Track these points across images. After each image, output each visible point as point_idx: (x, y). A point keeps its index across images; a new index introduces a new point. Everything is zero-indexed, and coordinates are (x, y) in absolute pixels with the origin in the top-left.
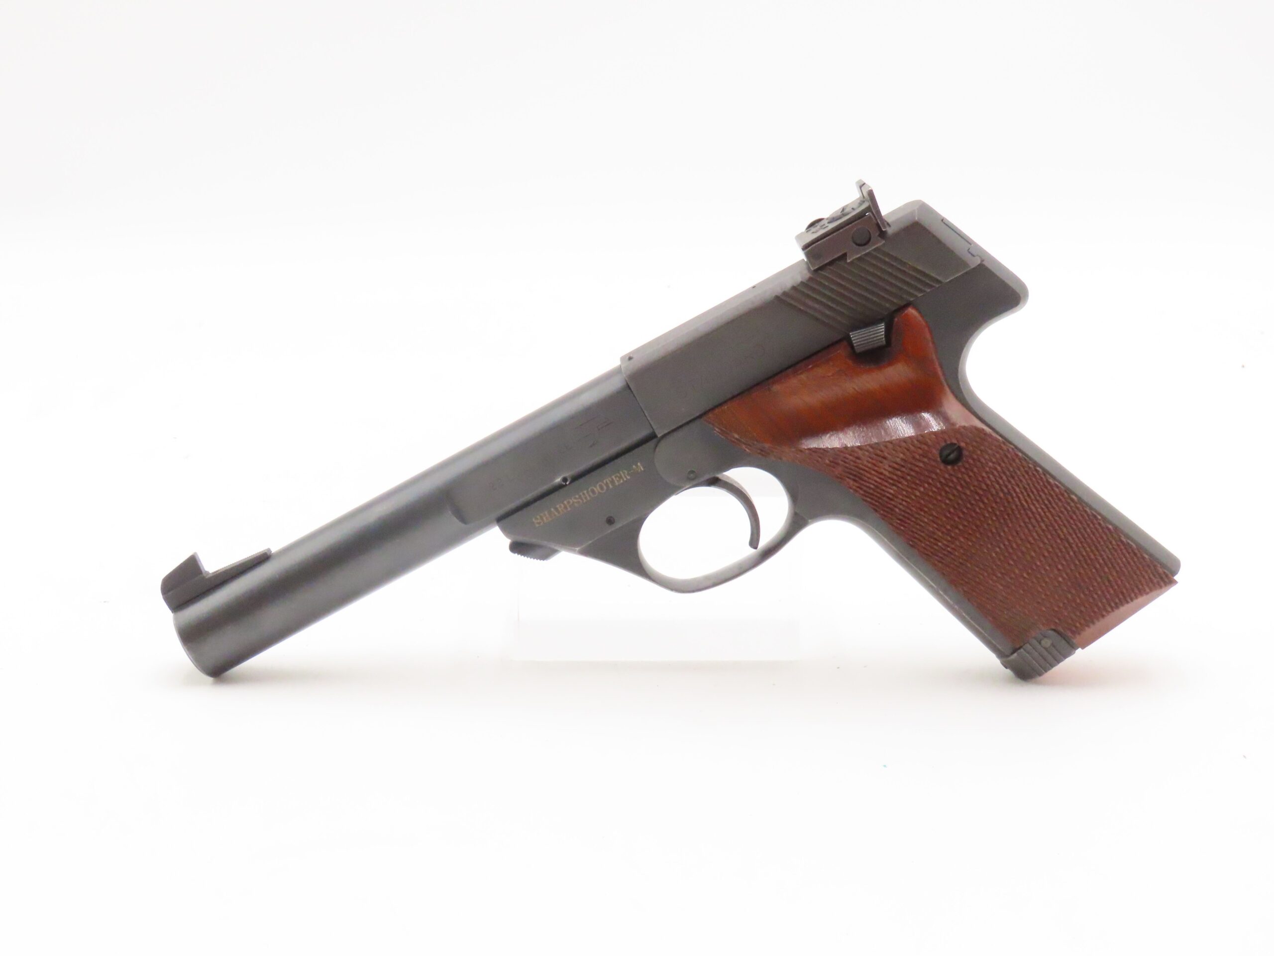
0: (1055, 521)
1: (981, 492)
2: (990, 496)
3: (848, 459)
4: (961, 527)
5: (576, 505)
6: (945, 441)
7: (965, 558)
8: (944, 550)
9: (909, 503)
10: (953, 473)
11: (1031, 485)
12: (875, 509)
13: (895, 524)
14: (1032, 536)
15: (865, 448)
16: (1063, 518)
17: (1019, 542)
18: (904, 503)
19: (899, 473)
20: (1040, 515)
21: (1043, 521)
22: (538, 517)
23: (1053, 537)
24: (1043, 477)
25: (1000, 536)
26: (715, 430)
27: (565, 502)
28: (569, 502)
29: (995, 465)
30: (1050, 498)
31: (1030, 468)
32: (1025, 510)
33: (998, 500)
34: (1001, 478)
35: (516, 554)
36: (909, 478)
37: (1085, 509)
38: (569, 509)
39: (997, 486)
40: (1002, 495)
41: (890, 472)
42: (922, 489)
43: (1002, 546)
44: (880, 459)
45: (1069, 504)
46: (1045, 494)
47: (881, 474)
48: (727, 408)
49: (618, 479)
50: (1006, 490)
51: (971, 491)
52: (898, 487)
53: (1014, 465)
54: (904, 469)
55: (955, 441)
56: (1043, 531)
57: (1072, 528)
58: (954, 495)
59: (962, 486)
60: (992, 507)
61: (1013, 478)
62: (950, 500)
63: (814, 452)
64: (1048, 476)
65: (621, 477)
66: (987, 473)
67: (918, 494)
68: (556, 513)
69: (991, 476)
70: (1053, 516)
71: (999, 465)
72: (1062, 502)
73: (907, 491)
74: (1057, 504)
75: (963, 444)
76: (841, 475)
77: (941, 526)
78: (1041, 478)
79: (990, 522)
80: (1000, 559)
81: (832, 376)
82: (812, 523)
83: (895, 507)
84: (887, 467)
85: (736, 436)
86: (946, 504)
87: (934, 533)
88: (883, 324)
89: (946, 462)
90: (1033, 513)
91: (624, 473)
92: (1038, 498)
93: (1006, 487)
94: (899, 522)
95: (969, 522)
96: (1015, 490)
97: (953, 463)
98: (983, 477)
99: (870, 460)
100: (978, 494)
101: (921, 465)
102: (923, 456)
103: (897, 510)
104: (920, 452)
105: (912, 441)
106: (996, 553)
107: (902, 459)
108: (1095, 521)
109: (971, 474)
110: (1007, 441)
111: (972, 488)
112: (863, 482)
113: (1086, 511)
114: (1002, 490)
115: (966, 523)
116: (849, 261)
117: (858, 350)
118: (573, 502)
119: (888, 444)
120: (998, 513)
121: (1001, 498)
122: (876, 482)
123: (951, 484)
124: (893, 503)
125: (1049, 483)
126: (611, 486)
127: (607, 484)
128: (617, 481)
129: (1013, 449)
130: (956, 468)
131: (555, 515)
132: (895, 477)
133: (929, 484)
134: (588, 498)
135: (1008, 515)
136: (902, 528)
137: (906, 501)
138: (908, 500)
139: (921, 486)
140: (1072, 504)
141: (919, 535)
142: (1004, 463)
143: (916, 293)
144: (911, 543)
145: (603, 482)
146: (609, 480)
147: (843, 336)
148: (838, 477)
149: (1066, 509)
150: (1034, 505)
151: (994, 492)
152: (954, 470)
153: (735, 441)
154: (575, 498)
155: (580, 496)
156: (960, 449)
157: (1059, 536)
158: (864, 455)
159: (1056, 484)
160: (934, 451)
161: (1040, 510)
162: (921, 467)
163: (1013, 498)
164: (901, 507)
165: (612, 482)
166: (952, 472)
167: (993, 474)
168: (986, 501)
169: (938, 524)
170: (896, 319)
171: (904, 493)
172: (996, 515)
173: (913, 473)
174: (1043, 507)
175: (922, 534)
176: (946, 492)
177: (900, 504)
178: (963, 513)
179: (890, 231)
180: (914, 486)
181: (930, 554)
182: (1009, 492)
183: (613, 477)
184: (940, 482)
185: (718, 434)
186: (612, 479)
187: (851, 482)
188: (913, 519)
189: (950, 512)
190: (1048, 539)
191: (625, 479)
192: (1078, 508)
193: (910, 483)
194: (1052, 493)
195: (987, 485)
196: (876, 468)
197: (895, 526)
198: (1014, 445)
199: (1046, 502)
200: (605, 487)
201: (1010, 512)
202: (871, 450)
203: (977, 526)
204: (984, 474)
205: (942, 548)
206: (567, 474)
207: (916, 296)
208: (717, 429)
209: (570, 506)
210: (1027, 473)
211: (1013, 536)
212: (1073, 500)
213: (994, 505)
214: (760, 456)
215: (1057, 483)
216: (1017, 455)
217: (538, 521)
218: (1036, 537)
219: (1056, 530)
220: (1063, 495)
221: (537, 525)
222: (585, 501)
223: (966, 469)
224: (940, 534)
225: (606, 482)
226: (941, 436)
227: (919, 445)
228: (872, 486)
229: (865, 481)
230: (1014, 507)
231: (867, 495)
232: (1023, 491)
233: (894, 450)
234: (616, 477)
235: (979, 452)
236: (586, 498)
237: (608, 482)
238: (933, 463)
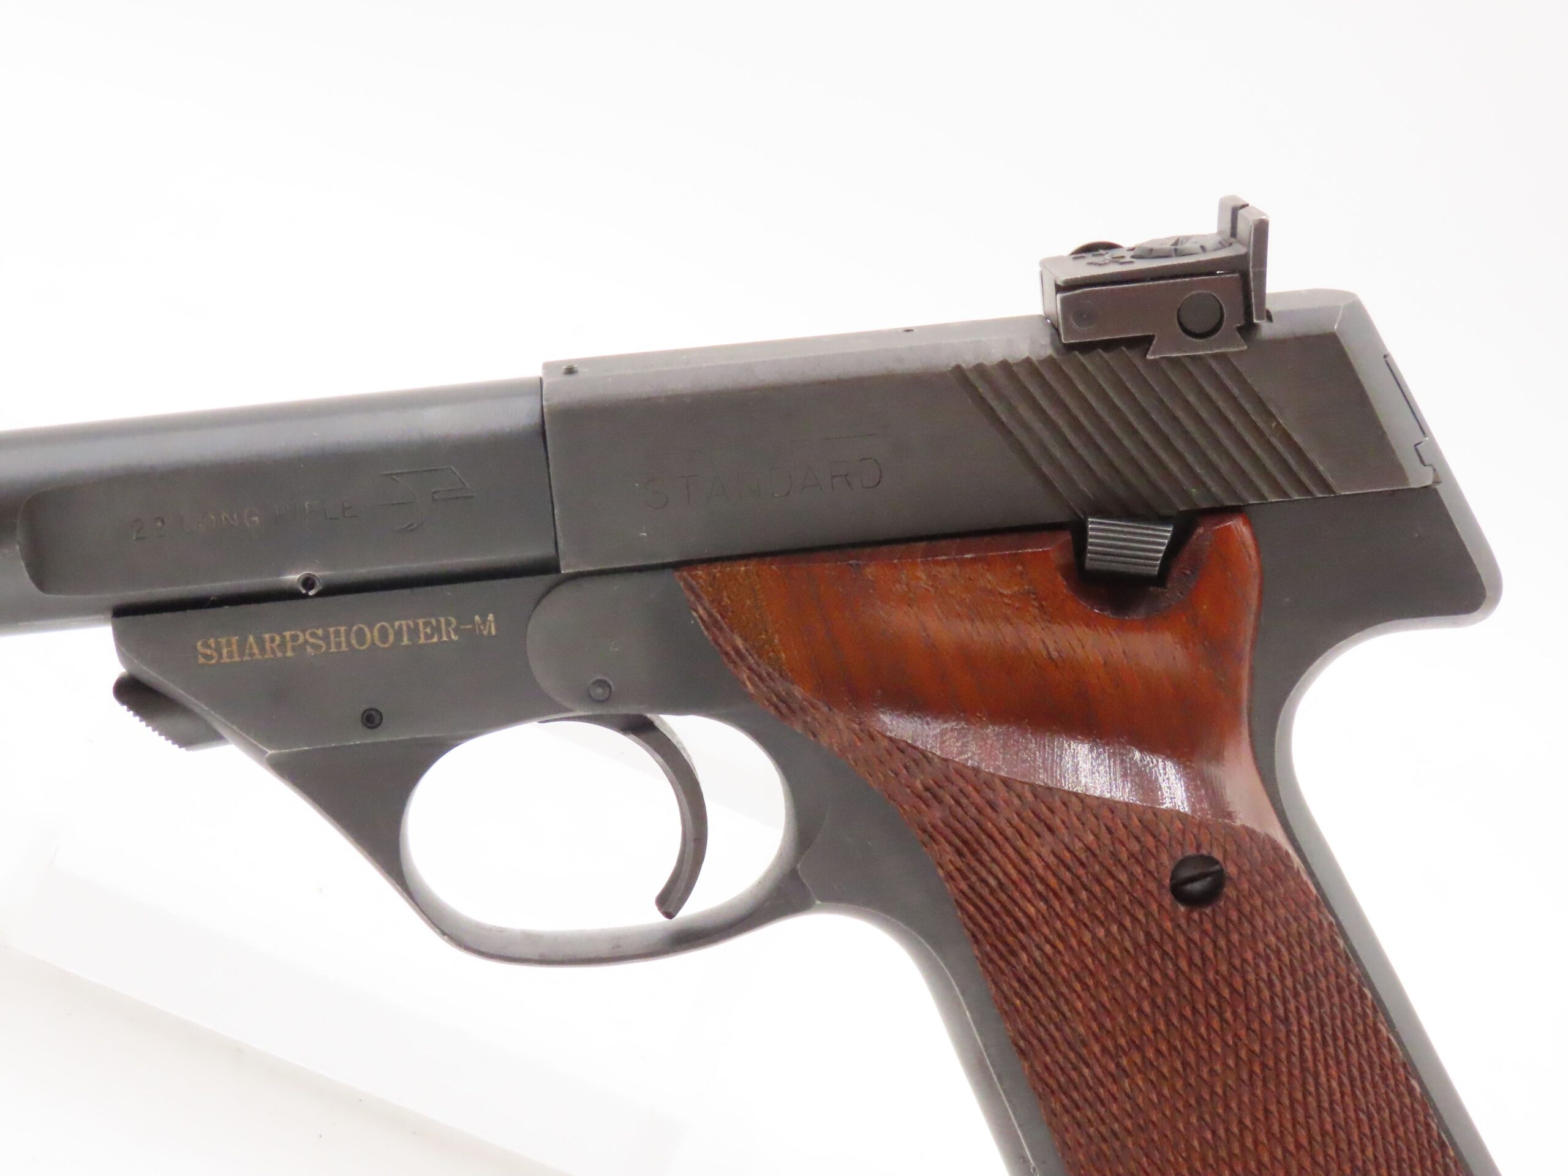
0: (1359, 1121)
1: (1226, 993)
2: (1241, 1010)
3: (967, 797)
4: (1150, 1054)
5: (309, 649)
6: (1199, 847)
7: (1128, 1123)
8: (1090, 1088)
9: (1059, 952)
10: (1184, 926)
11: (1338, 1022)
12: (974, 936)
13: (1005, 987)
14: (1295, 1135)
15: (1018, 787)
16: (1376, 1123)
17: (1263, 1138)
18: (1048, 948)
19: (1067, 876)
20: (1331, 1094)
21: (1332, 1111)
22: (212, 641)
23: (1338, 1156)
24: (1369, 1012)
25: (1227, 1107)
26: (696, 611)
27: (287, 634)
28: (295, 638)
29: (1279, 944)
30: (1366, 1068)
31: (1350, 982)
32: (1303, 1070)
33: (1256, 1026)
34: (1282, 979)
35: (125, 707)
36: (1084, 895)
37: (1430, 1120)
38: (289, 654)
39: (1266, 994)
40: (1268, 1018)
41: (1047, 866)
42: (1101, 933)
43: (1221, 1132)
44: (1040, 828)
45: (1399, 1095)
46: (1360, 1053)
47: (1026, 861)
48: (746, 571)
49: (428, 630)
50: (1281, 1011)
51: (1206, 980)
52: (1050, 907)
53: (1321, 961)
54: (1081, 872)
55: (1217, 855)
56: (1324, 1133)
57: (1386, 1152)
58: (1165, 975)
59: (1191, 962)
60: (1236, 1035)
61: (1307, 989)
62: (1152, 982)
63: (898, 748)
64: (1381, 1016)
65: (437, 629)
66: (1256, 954)
67: (1087, 938)
68: (256, 651)
69: (1262, 966)
70: (1357, 1109)
71: (1290, 948)
72: (1387, 1086)
73: (1065, 924)
74: (1375, 1086)
75: (1231, 870)
76: (934, 827)
77: (1108, 1032)
78: (1365, 1015)
79: (1218, 1068)
80: (1204, 1159)
81: (1010, 597)
82: (820, 909)
83: (1024, 948)
84: (1045, 852)
85: (739, 643)
86: (1139, 987)
87: (1084, 1044)
88: (1170, 529)
89: (1178, 891)
90: (1317, 1084)
91: (448, 624)
92: (1342, 1057)
93: (1285, 1002)
94: (1016, 985)
95: (1172, 1047)
96: (1300, 1019)
97: (1194, 901)
98: (1244, 961)
99: (1016, 820)
100: (1218, 994)
101: (1123, 877)
102: (1138, 861)
103: (1024, 957)
104: (1136, 847)
105: (1129, 817)
106: (1202, 1140)
107: (1088, 849)
108: (1439, 1157)
109: (1222, 943)
110: (1323, 902)
111: (1211, 976)
112: (974, 863)
113: (1428, 1126)
114: (1273, 1007)
115: (1164, 1048)
116: (1150, 357)
117: (1088, 564)
118: (306, 642)
119: (1074, 799)
120: (1243, 1054)
121: (1262, 1023)
122: (1006, 874)
123: (1169, 948)
124: (1021, 935)
125: (1377, 1032)
126: (406, 641)
127: (399, 634)
128: (426, 634)
129: (1331, 924)
130: (1196, 916)
131: (252, 655)
132: (1053, 882)
133: (1121, 926)
134: (344, 648)
135: (1264, 1066)
136: (1018, 1002)
137: (1053, 946)
138: (1061, 947)
139: (1102, 924)
140: (1407, 1101)
141: (1046, 1030)
142: (1302, 948)
143: (1264, 488)
144: (1022, 1043)
145: (393, 626)
146: (408, 626)
147: (1068, 520)
148: (925, 831)
149: (1390, 1103)
150: (1327, 1067)
151: (1254, 1004)
152: (1189, 919)
153: (732, 653)
154: (313, 635)
155: (327, 634)
156: (1219, 881)
157: (1352, 1160)
158: (1007, 803)
159: (1389, 1040)
160: (1165, 858)
161: (1334, 1084)
162: (1121, 883)
163: (1289, 1032)
164: (1037, 954)
165: (414, 632)
166: (1183, 922)
167: (1268, 960)
168: (1228, 1015)
169: (1101, 1026)
170: (1201, 530)
171: (1058, 925)
172: (1238, 1057)
173: (1097, 889)
174: (1346, 1080)
175: (1057, 1035)
176: (1151, 961)
177: (1039, 948)
178: (1169, 1023)
179: (1266, 330)
180: (1085, 917)
181: (1055, 1086)
182: (1287, 1018)
183: (421, 622)
184: (1148, 934)
185: (699, 620)
186: (417, 625)
187: (950, 855)
188: (1051, 993)
189: (1140, 1010)
190: (1326, 1155)
191: (445, 639)
192: (1414, 1113)
193: (1080, 907)
194: (1376, 1059)
195: (1246, 983)
196: (1020, 844)
197: (1003, 992)
198: (1335, 916)
199: (1356, 1073)
200: (391, 638)
201: (1271, 1063)
202: (1029, 797)
203: (1185, 1064)
204: (1249, 955)
205: (1087, 1084)
206: (322, 574)
207: (1262, 496)
208: (701, 612)
209: (294, 649)
210: (1340, 991)
211: (1255, 1119)
212: (1411, 1091)
213: (1242, 1032)
214: (772, 710)
215: (1392, 1038)
216: (1334, 942)
217: (209, 652)
218: (1304, 1142)
219: (1350, 1143)
220: (1395, 1071)
221: (202, 660)
222: (333, 649)
223: (1216, 926)
224: (1097, 1049)
225: (400, 626)
226: (1196, 831)
227: (1138, 832)
228: (993, 882)
229: (982, 863)
230: (1283, 1055)
231: (972, 895)
232: (1317, 1026)
233: (1079, 820)
234: (426, 624)
235: (1258, 902)
236: (339, 645)
237: (405, 628)
238: (1152, 886)
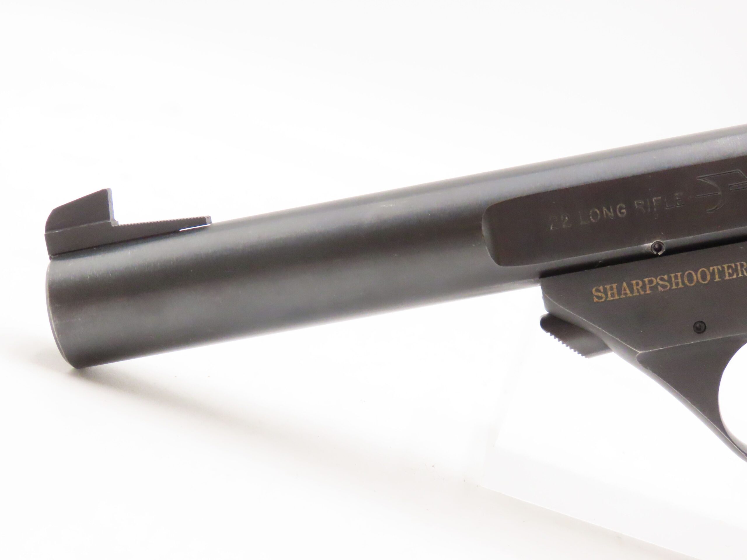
5: (660, 288)
22: (601, 288)
27: (646, 280)
28: (651, 282)
35: (549, 334)
38: (648, 292)
49: (730, 271)
65: (736, 270)
68: (628, 292)
91: (742, 266)
118: (658, 284)
126: (717, 279)
127: (713, 274)
128: (729, 273)
131: (626, 294)
134: (681, 285)
145: (709, 270)
146: (718, 269)
154: (662, 279)
155: (670, 278)
165: (722, 273)
183: (725, 266)
186: (723, 268)
191: (740, 275)
200: (709, 277)
206: (667, 242)
209: (651, 288)
217: (600, 294)
221: (596, 300)
222: (674, 287)
225: (714, 269)
234: (729, 267)
236: (677, 284)
237: (716, 270)
